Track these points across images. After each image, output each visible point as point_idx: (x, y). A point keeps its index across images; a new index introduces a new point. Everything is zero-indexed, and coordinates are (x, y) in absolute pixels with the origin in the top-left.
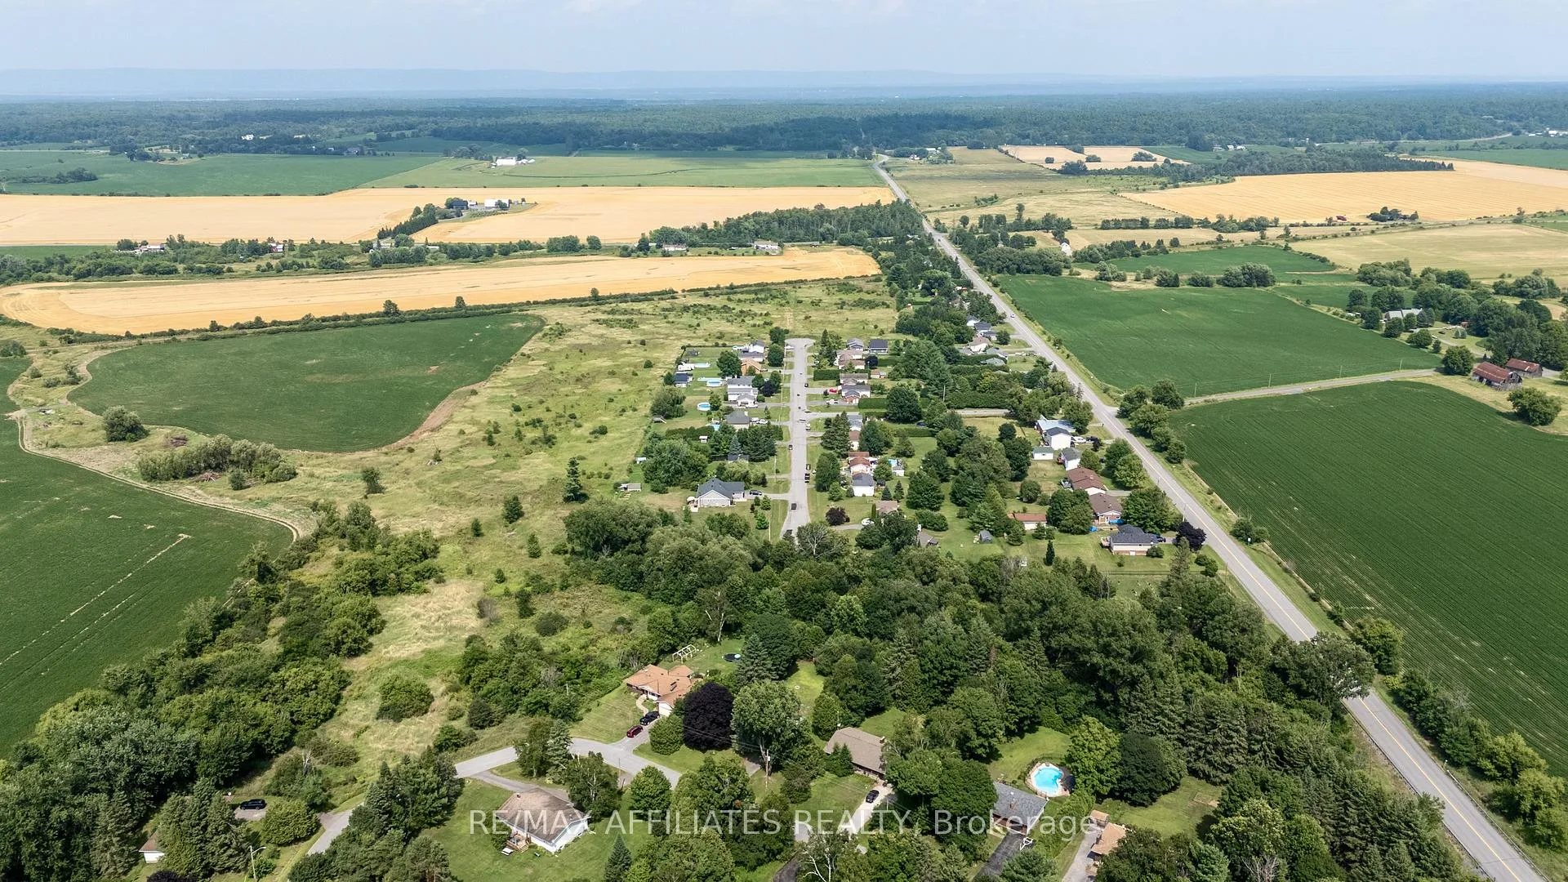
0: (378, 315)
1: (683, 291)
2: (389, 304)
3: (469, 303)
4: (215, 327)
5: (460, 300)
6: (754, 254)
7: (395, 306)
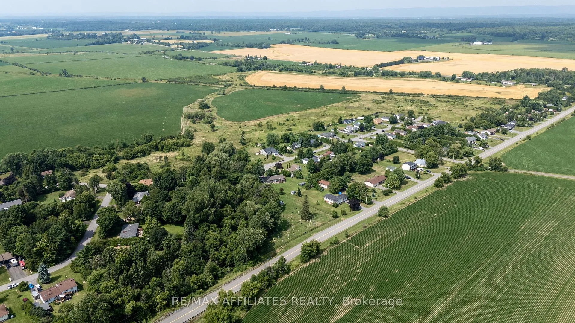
0: (318, 89)
1: (428, 95)
2: (321, 86)
3: (347, 89)
4: (274, 87)
5: (344, 88)
6: (501, 86)
7: (323, 87)
